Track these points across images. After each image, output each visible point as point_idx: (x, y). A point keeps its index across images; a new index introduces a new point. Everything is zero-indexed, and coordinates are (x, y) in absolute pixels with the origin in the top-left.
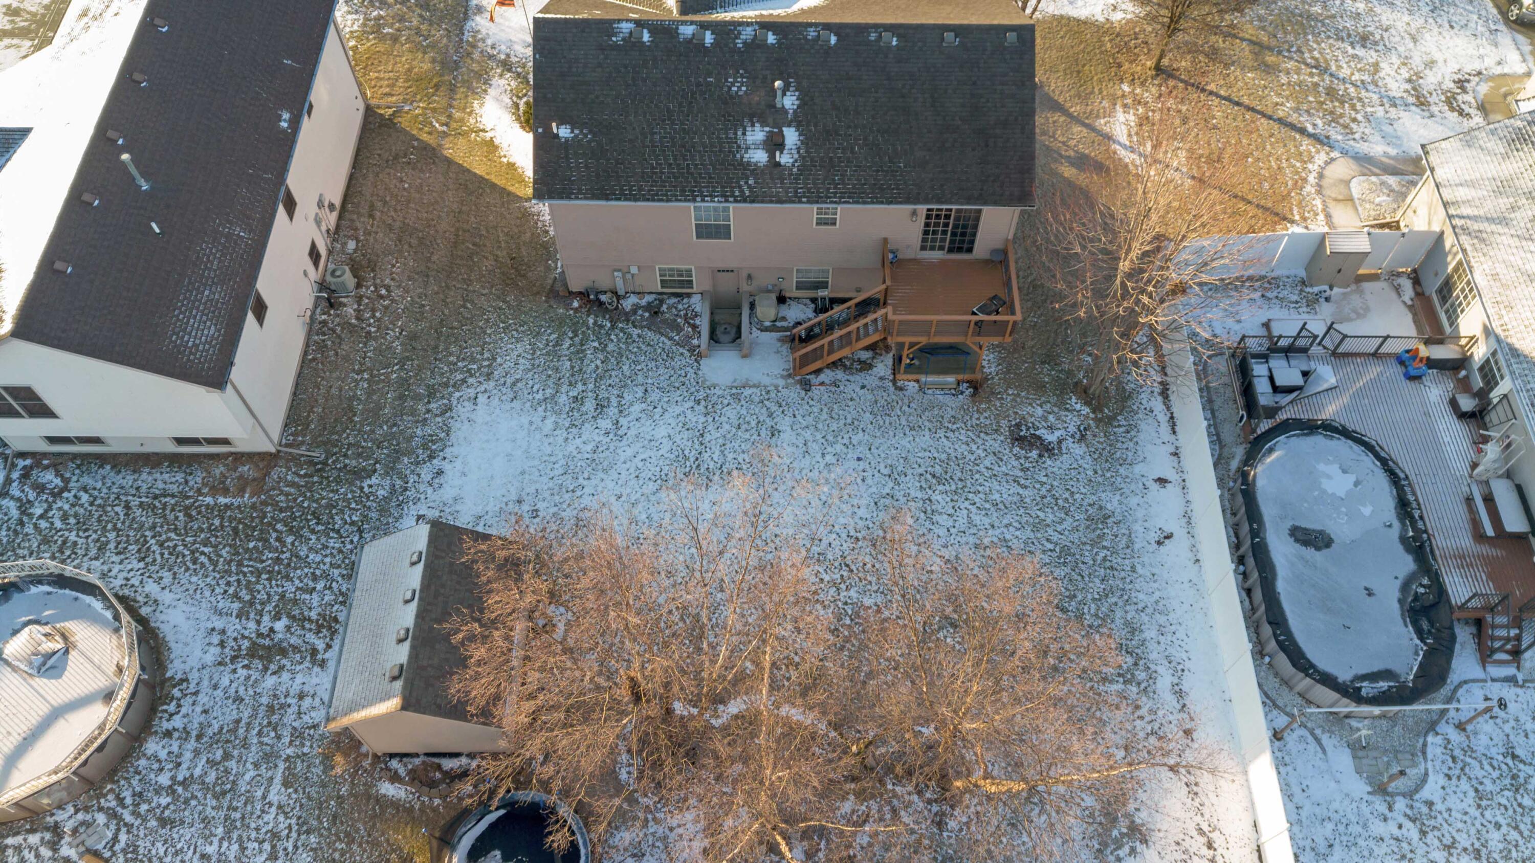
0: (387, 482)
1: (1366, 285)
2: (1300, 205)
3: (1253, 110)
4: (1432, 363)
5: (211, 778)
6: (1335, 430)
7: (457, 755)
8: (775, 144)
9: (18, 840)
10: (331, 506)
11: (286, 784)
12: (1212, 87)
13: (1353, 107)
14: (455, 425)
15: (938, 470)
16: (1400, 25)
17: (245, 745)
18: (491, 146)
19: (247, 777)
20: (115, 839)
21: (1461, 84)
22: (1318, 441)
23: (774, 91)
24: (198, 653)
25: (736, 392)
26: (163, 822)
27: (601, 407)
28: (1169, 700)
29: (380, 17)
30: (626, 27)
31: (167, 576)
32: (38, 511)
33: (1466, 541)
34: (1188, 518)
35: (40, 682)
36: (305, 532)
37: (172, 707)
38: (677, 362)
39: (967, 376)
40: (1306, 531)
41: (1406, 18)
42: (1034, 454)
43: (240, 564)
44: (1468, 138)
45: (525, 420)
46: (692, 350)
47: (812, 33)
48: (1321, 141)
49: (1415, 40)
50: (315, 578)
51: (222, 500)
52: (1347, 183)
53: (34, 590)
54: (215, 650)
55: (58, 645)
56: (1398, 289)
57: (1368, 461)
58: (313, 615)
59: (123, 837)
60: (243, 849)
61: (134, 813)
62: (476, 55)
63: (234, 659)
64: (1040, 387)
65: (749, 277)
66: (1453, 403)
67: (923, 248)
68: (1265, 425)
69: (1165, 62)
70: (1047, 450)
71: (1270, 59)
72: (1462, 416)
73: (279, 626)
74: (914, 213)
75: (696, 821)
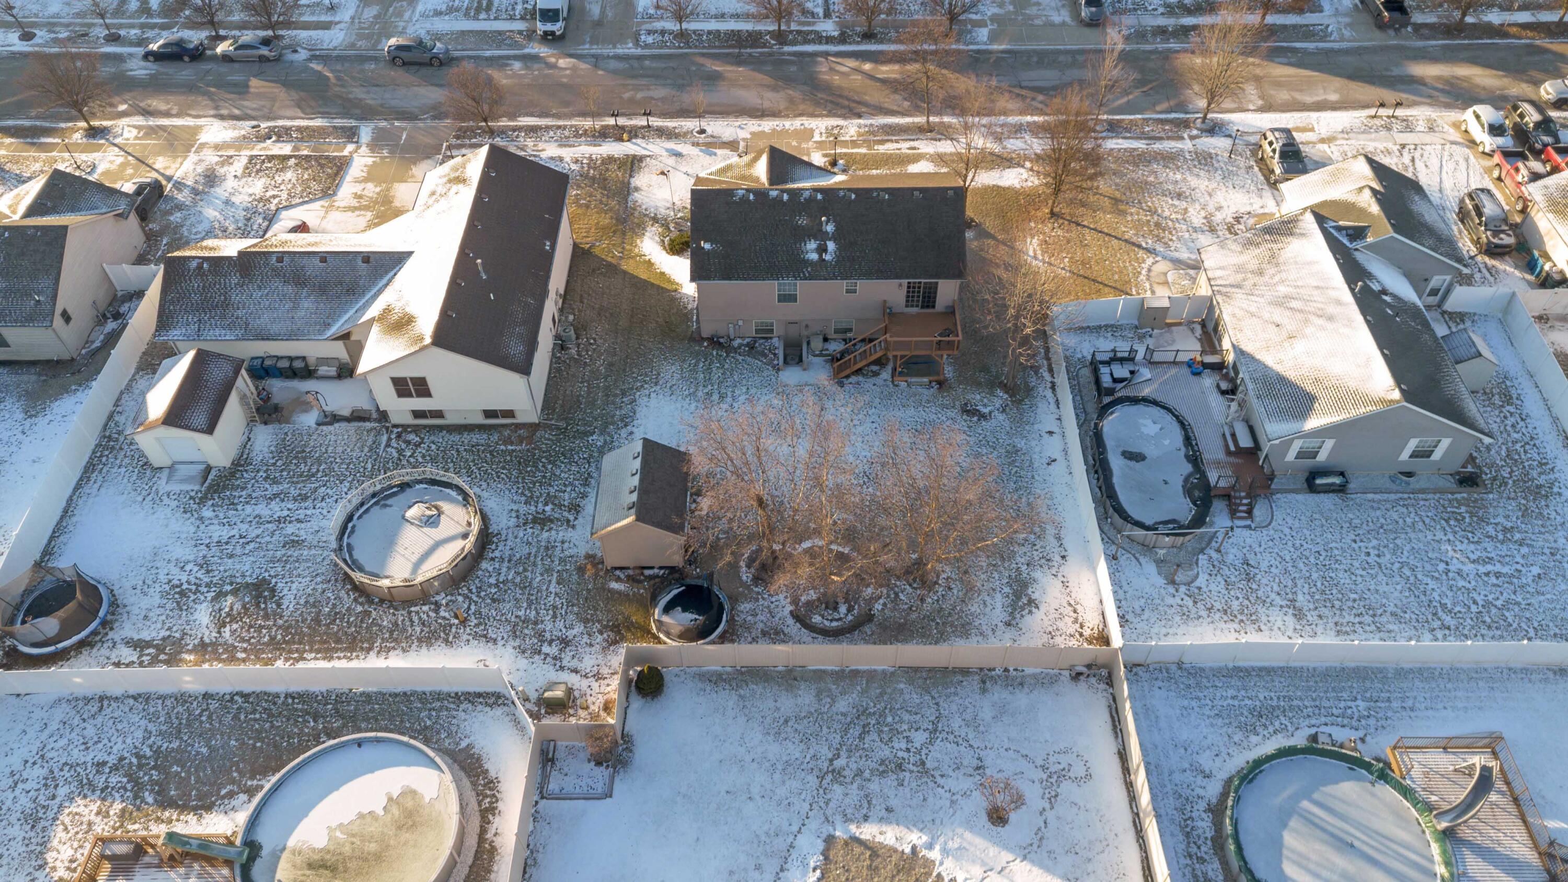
0: (602, 438)
1: (1174, 329)
2: (1136, 286)
3: (1107, 234)
4: (1206, 366)
5: (518, 580)
6: (1150, 402)
7: (652, 568)
8: (822, 249)
9: (417, 608)
10: (571, 450)
11: (558, 583)
12: (1085, 223)
13: (1170, 233)
14: (638, 409)
15: (919, 427)
16: (1203, 187)
17: (535, 564)
18: (650, 264)
19: (537, 580)
20: (469, 608)
21: (1237, 219)
22: (1141, 408)
23: (821, 223)
24: (505, 521)
25: (800, 387)
26: (494, 600)
27: (722, 397)
28: (1053, 542)
29: (577, 195)
30: (741, 192)
31: (484, 485)
32: (409, 454)
33: (1221, 455)
34: (1065, 451)
35: (426, 530)
36: (558, 463)
37: (493, 547)
38: (765, 373)
39: (935, 378)
40: (1131, 453)
41: (1206, 183)
42: (975, 419)
43: (523, 478)
44: (1222, 245)
45: (679, 405)
46: (774, 367)
47: (842, 193)
48: (1151, 251)
49: (1210, 195)
50: (565, 485)
51: (510, 447)
52: (1165, 274)
53: (417, 486)
54: (514, 520)
55: (435, 512)
56: (1192, 330)
57: (1169, 418)
58: (566, 503)
59: (473, 607)
60: (538, 613)
61: (478, 596)
62: (636, 214)
63: (525, 524)
64: (979, 384)
65: (807, 326)
66: (1218, 386)
67: (907, 306)
68: (1107, 400)
69: (1056, 210)
70: (983, 417)
71: (1122, 207)
72: (1224, 393)
73: (548, 508)
74: (900, 285)
75: (786, 597)
